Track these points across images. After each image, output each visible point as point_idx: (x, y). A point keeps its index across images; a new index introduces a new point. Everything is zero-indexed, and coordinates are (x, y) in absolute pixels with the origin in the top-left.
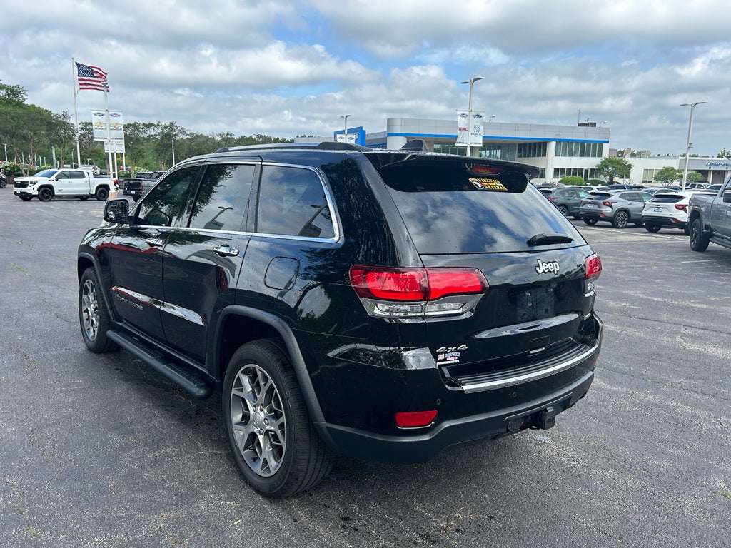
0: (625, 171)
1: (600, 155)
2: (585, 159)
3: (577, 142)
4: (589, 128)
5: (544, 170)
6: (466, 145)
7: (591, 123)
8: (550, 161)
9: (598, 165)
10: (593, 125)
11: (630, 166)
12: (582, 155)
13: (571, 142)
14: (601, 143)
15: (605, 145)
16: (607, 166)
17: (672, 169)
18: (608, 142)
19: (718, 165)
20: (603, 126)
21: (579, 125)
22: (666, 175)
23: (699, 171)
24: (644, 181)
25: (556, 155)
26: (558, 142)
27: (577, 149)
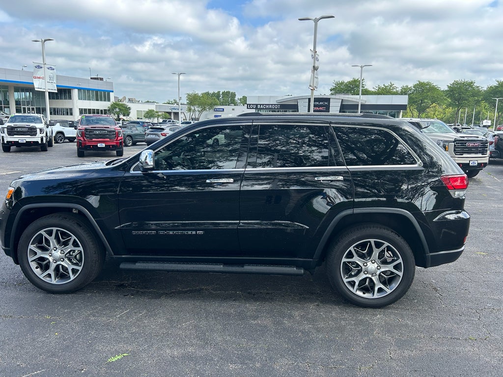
0: (126, 111)
1: (109, 100)
2: (99, 102)
3: (93, 90)
4: (99, 81)
5: (71, 109)
6: (44, 90)
7: (100, 78)
8: (75, 103)
9: (109, 107)
10: (102, 79)
11: (129, 108)
12: (97, 100)
13: (89, 90)
14: (109, 92)
15: (111, 93)
16: (115, 108)
17: (153, 111)
18: (113, 92)
19: (175, 109)
20: (108, 80)
21: (91, 78)
22: (150, 114)
23: (167, 112)
24: (138, 118)
25: (79, 99)
26: (79, 89)
27: (93, 95)
